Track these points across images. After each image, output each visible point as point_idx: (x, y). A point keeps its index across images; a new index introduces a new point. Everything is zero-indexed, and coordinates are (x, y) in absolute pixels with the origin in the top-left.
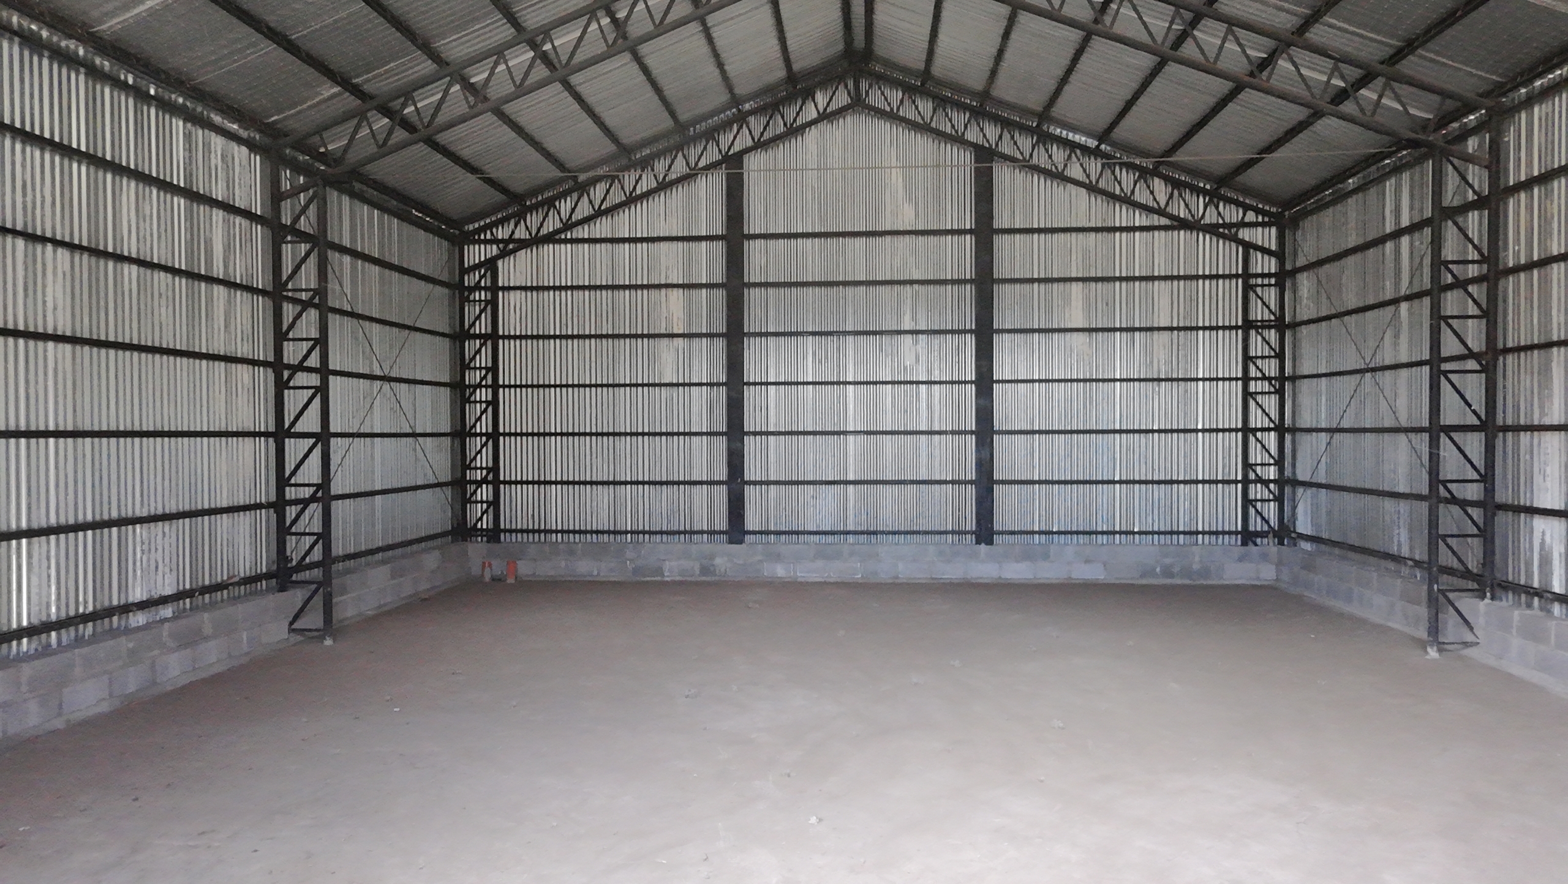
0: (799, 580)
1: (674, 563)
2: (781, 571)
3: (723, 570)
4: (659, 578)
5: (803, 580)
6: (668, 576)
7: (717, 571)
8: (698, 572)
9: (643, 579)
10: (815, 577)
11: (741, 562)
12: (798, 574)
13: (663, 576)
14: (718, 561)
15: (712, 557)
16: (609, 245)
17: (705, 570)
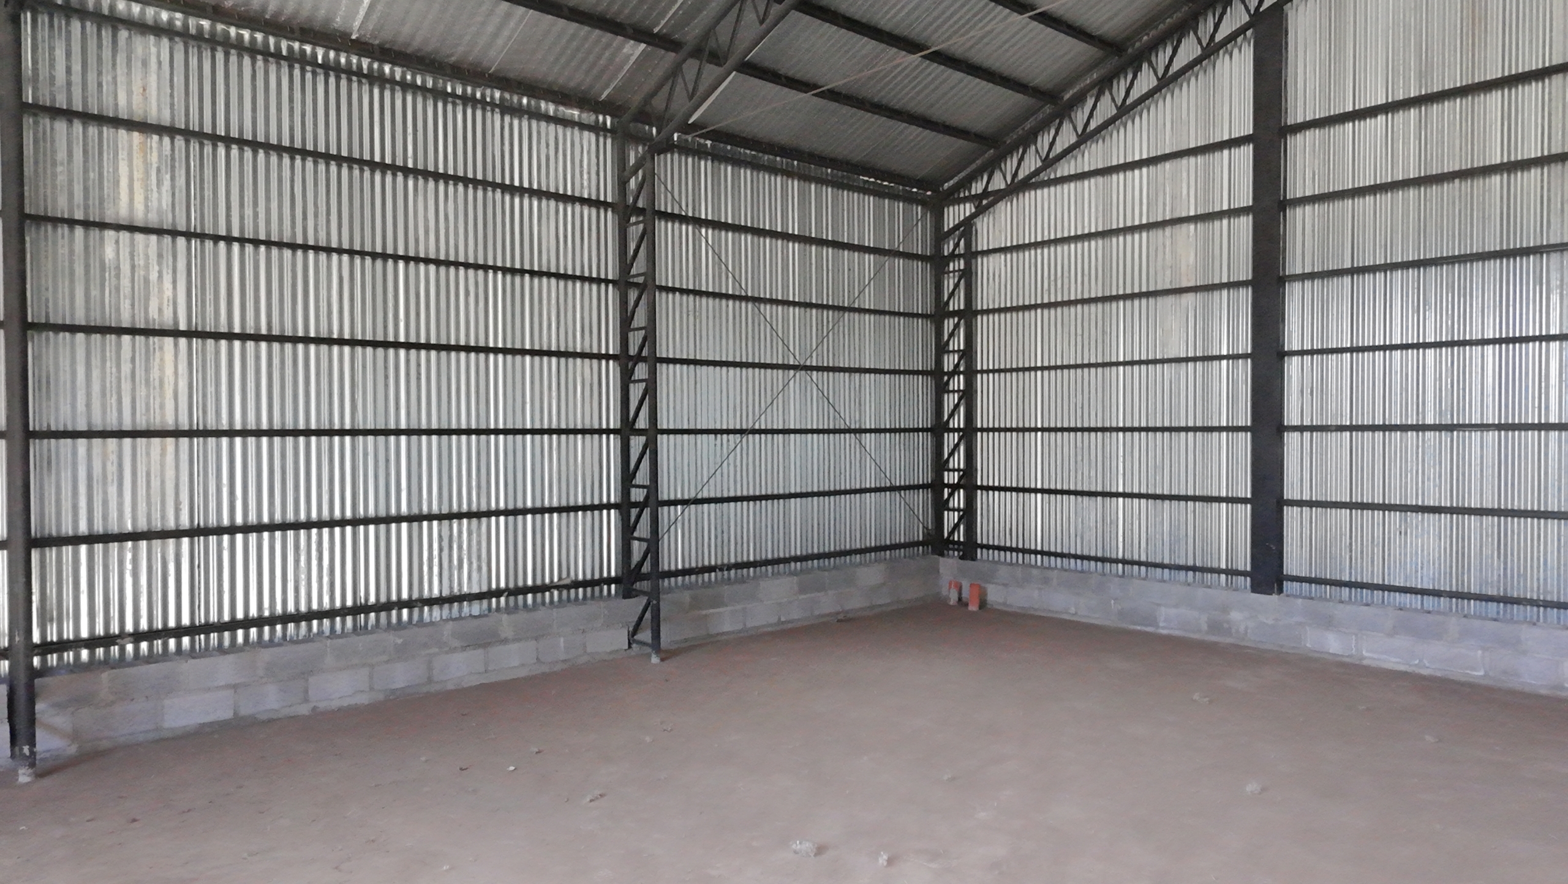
0: (1365, 662)
1: (1173, 612)
2: (1333, 644)
3: (1242, 628)
4: (1149, 629)
5: (1374, 664)
6: (1163, 628)
7: (1233, 631)
8: (1205, 627)
9: (1132, 627)
10: (1393, 663)
11: (1270, 622)
12: (1364, 653)
13: (1158, 627)
14: (1235, 616)
15: (1225, 609)
16: (1100, 179)
17: (1215, 626)
